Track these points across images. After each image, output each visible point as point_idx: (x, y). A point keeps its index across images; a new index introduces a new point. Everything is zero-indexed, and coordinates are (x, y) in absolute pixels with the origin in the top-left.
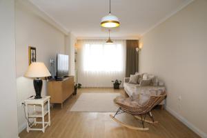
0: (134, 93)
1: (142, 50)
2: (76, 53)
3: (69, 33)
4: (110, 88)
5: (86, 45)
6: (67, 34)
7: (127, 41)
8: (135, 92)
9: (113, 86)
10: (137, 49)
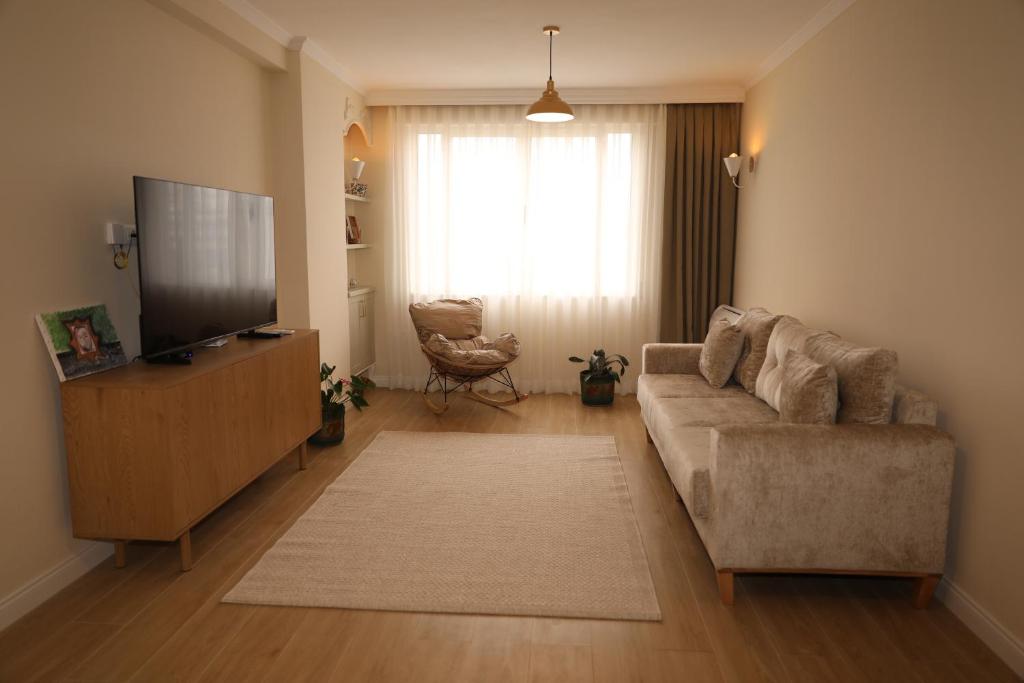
0: (700, 478)
1: (765, 171)
2: (354, 188)
3: (292, 52)
4: (560, 396)
5: (423, 138)
6: (277, 60)
7: (673, 108)
8: (713, 467)
9: (574, 384)
10: (731, 162)
